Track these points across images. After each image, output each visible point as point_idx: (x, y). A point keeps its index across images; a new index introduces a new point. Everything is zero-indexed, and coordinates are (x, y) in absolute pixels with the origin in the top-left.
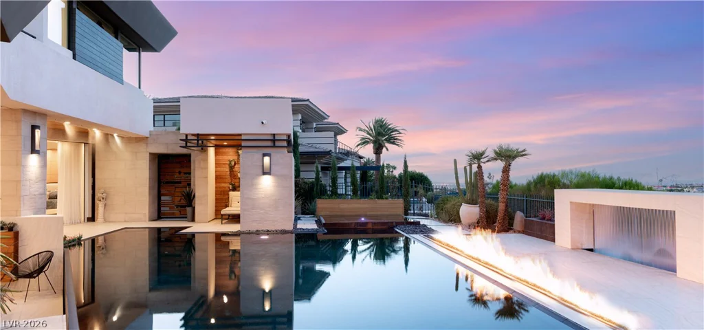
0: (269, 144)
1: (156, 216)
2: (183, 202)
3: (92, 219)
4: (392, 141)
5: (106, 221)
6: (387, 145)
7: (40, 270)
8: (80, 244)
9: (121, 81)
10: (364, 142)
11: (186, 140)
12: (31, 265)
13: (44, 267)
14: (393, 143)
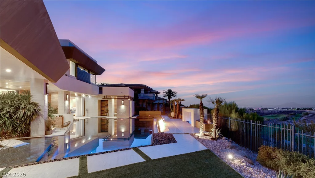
0: (124, 97)
1: (100, 115)
2: (107, 112)
3: (84, 116)
4: (173, 95)
5: (87, 116)
6: (172, 97)
7: (68, 125)
8: (78, 121)
9: (90, 83)
10: (165, 96)
11: (104, 97)
12: (66, 124)
13: (68, 124)
14: (174, 96)
